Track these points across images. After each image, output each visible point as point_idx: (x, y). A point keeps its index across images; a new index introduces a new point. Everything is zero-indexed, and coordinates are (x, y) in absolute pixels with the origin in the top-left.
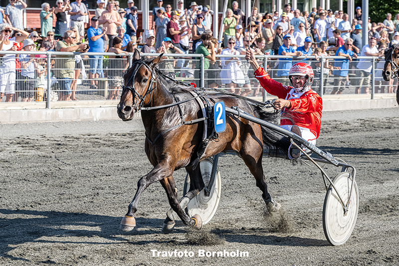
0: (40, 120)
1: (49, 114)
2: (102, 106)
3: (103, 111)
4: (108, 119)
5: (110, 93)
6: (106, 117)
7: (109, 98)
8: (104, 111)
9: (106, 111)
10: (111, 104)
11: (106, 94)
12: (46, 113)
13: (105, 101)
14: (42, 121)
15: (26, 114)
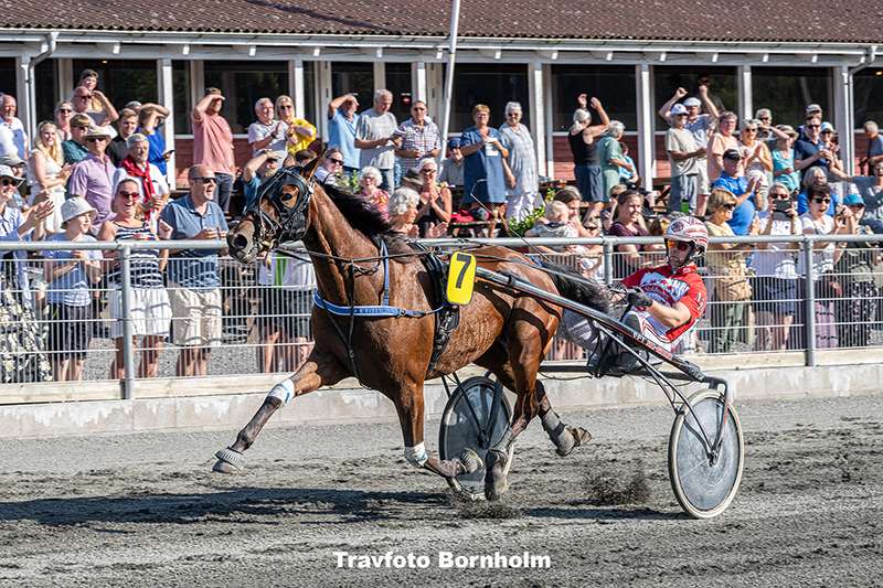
0: (590, 403)
1: (612, 388)
2: (741, 367)
3: (744, 378)
4: (756, 398)
5: (761, 334)
6: (750, 395)
7: (757, 348)
8: (747, 379)
9: (751, 378)
10: (764, 363)
11: (752, 337)
12: (605, 386)
13: (750, 355)
14: (593, 406)
15: (556, 391)
